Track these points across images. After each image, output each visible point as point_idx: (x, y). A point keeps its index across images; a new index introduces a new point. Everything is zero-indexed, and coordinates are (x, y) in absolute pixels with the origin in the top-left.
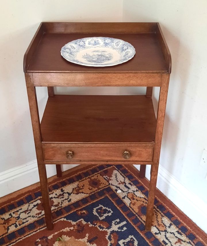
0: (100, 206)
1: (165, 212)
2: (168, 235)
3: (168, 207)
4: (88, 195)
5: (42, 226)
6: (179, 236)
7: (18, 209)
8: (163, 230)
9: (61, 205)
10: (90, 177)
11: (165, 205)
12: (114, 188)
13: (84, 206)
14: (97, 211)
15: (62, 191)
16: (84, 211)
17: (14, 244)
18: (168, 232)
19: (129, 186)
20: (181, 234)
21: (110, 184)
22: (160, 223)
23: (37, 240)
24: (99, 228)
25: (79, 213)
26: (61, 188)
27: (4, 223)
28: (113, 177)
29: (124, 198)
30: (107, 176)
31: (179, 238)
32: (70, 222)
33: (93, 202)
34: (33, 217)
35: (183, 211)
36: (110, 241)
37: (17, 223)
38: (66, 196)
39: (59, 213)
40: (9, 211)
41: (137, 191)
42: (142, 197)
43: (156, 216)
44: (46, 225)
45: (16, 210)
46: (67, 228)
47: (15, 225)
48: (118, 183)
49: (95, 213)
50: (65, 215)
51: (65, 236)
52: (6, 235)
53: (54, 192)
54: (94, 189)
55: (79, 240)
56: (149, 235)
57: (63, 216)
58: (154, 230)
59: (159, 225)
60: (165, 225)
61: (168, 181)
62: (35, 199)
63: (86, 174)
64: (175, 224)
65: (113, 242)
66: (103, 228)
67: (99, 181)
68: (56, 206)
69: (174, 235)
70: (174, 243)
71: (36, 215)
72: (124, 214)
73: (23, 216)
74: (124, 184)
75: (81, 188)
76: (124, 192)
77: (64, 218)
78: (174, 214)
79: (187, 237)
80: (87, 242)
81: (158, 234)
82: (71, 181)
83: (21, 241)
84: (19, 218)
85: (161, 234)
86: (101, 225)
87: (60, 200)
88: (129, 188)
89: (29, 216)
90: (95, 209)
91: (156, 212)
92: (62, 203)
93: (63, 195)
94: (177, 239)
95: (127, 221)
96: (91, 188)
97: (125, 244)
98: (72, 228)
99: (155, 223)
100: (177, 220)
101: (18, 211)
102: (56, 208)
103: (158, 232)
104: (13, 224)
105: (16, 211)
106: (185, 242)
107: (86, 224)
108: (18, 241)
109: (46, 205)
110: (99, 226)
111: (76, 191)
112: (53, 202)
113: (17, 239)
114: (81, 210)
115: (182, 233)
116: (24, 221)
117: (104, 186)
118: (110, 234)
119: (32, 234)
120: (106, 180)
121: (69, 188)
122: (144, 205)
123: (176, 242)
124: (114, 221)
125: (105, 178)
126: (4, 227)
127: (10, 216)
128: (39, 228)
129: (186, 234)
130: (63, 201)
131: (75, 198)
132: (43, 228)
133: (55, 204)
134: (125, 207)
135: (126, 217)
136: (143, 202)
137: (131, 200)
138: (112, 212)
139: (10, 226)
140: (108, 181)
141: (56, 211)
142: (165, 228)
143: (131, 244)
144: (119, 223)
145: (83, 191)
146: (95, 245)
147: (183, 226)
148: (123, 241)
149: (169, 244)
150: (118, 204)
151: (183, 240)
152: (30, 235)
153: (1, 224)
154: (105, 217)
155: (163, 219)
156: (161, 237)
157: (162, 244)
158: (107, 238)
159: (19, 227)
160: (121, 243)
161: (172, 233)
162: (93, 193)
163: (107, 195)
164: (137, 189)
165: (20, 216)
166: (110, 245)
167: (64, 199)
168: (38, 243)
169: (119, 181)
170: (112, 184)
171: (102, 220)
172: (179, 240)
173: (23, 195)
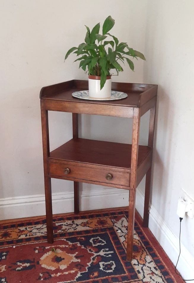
0: (98, 237)
1: (151, 252)
2: (144, 267)
3: (155, 250)
4: (92, 229)
5: (45, 240)
6: (154, 270)
7: (33, 226)
9: (67, 230)
10: (101, 218)
11: (154, 248)
12: (116, 228)
13: (85, 235)
14: (93, 241)
15: (73, 222)
16: (83, 238)
17: (19, 246)
18: (145, 266)
20: (156, 270)
21: (114, 225)
22: (142, 258)
23: (37, 247)
24: (88, 251)
25: (79, 238)
26: (73, 220)
27: (19, 232)
28: (120, 221)
29: (121, 236)
30: (114, 220)
32: (68, 243)
33: (94, 234)
34: (42, 233)
35: (168, 255)
36: (93, 260)
37: (28, 235)
38: (74, 226)
40: (26, 226)
42: (137, 239)
43: (142, 253)
44: (48, 240)
45: (31, 226)
46: (64, 245)
48: (122, 226)
50: (67, 237)
51: (60, 250)
52: (16, 239)
53: (66, 221)
54: (99, 226)
55: (68, 254)
56: (128, 264)
57: (65, 238)
58: (134, 262)
60: (146, 261)
63: (98, 216)
64: (155, 262)
65: (95, 261)
66: (92, 251)
67: (107, 222)
68: (63, 230)
69: (150, 269)
70: (147, 274)
71: (45, 232)
72: (115, 247)
74: (126, 228)
75: (90, 223)
76: (123, 232)
77: (65, 239)
78: (158, 255)
79: (161, 272)
80: (74, 257)
81: (136, 265)
82: (83, 218)
83: (25, 245)
84: (31, 231)
85: (138, 265)
86: (92, 249)
87: (67, 227)
89: (39, 232)
90: (92, 239)
91: (143, 251)
93: (72, 225)
94: (151, 272)
95: (115, 252)
96: (97, 224)
97: (104, 265)
98: (67, 246)
99: (138, 258)
100: (159, 259)
101: (32, 227)
102: (62, 231)
104: (25, 234)
106: (157, 275)
107: (80, 246)
108: (22, 245)
110: (89, 250)
111: (84, 224)
112: (62, 227)
113: (23, 243)
114: (82, 237)
115: (158, 269)
117: (109, 225)
118: (96, 256)
119: (35, 243)
120: (113, 223)
121: (79, 222)
122: (136, 244)
123: (149, 274)
124: (104, 249)
125: (113, 221)
126: (18, 235)
127: (25, 229)
128: (42, 240)
129: (161, 271)
130: (70, 228)
131: (80, 228)
132: (46, 241)
133: (62, 229)
134: (118, 242)
135: (115, 249)
136: (136, 242)
137: (126, 239)
138: (105, 243)
139: (22, 235)
141: (61, 234)
142: (144, 263)
143: (109, 266)
144: (108, 251)
145: (90, 225)
146: (79, 260)
147: (162, 265)
148: (104, 263)
149: (142, 274)
150: (113, 239)
151: (156, 274)
152: (33, 243)
153: (16, 232)
154: (98, 245)
155: (147, 257)
156: (137, 268)
157: (137, 272)
158: (91, 258)
159: (28, 237)
160: (101, 264)
161: (149, 267)
162: (96, 229)
163: (108, 232)
164: (136, 233)
165: (33, 231)
166: (91, 263)
167: (72, 227)
168: (36, 249)
169: (123, 225)
170: (115, 226)
171: (95, 247)
172: (153, 273)
173: (42, 218)
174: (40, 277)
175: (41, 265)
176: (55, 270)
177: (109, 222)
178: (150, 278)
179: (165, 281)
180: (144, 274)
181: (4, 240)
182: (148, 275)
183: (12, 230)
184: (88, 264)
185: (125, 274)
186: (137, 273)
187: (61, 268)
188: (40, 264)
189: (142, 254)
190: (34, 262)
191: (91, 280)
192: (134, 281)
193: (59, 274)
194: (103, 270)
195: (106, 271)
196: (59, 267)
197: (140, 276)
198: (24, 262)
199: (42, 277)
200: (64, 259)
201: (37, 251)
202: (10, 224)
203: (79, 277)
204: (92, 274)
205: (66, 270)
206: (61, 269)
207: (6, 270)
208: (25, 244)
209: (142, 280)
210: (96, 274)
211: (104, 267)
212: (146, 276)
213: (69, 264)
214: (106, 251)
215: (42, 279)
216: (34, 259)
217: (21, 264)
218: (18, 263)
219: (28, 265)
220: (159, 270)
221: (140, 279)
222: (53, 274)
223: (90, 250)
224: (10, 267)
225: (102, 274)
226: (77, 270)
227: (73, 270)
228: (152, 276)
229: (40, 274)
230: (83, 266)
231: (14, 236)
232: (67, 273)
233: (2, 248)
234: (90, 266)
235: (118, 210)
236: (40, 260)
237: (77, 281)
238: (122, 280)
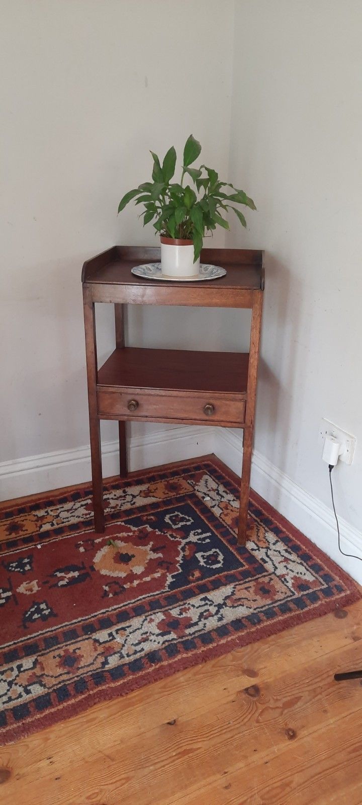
0: (176, 513)
1: (271, 527)
2: (269, 553)
4: (161, 499)
5: (89, 528)
6: (286, 555)
7: (58, 507)
8: (264, 547)
9: (120, 507)
10: (168, 479)
11: (273, 519)
12: (200, 495)
13: (152, 512)
14: (170, 518)
15: (124, 492)
16: (152, 517)
17: (47, 543)
18: (270, 550)
19: (224, 494)
20: (290, 553)
21: (195, 490)
22: (261, 538)
23: (79, 543)
24: (169, 536)
25: (145, 518)
26: (124, 489)
27: (37, 521)
28: (202, 482)
29: (213, 507)
30: (192, 481)
31: (285, 557)
32: (130, 527)
33: (167, 508)
34: (78, 517)
35: (298, 528)
36: (183, 552)
37: (55, 522)
38: (129, 498)
39: (114, 516)
40: (46, 508)
41: (234, 500)
43: (257, 530)
44: (94, 527)
45: (55, 507)
46: (124, 533)
47: (51, 523)
48: (208, 489)
49: (167, 519)
50: (124, 519)
51: (120, 541)
52: (37, 533)
53: (113, 492)
54: (171, 494)
55: (138, 547)
56: (243, 550)
57: (121, 520)
58: (250, 545)
59: (259, 540)
60: (268, 542)
61: (279, 484)
62: (84, 497)
63: (162, 477)
64: (283, 541)
65: (187, 553)
66: (175, 538)
67: (180, 485)
68: (112, 508)
69: (280, 553)
71: (83, 515)
72: (210, 525)
73: (64, 515)
74: (217, 491)
75: (153, 491)
76: (214, 500)
77: (122, 522)
78: (284, 530)
79: (298, 557)
80: (150, 550)
81: (255, 550)
82: (139, 482)
84: (58, 516)
85: (259, 551)
86: (174, 533)
87: (119, 502)
88: (222, 497)
89: (72, 516)
90: (168, 516)
91: (257, 526)
92: (121, 505)
93: (125, 496)
94: (283, 558)
95: (213, 533)
96: (166, 492)
97: (205, 557)
98: (131, 534)
99: (254, 538)
100: (288, 537)
101: (58, 509)
102: (113, 510)
103: (256, 548)
104: (49, 523)
105: (55, 509)
106: (294, 562)
107: (152, 531)
108: (52, 541)
109: (98, 506)
110: (170, 535)
111: (145, 494)
112: (109, 503)
113: (52, 538)
114: (149, 515)
115: (292, 552)
116: (65, 520)
117: (186, 491)
118: (185, 545)
119: (73, 536)
120: (191, 485)
121: (135, 490)
123: (282, 562)
124: (194, 531)
125: (190, 483)
126: (36, 525)
127: (46, 514)
128: (84, 529)
129: (297, 554)
130: (124, 503)
131: (140, 502)
132: (90, 530)
133: (111, 506)
134: (212, 517)
135: (212, 528)
137: (223, 510)
138: (192, 521)
139: (44, 524)
140: (193, 487)
141: (113, 514)
142: (267, 545)
143: (213, 558)
144: (201, 533)
145: (154, 494)
146: (160, 555)
147: (295, 545)
148: (202, 553)
149: (270, 562)
150: (203, 513)
151: (292, 560)
152: (70, 536)
153: (32, 521)
154: (182, 526)
155: (266, 535)
156: (260, 555)
157: (261, 561)
158: (179, 549)
159: (56, 526)
160: (199, 555)
161: (277, 551)
162: (168, 498)
163: (189, 502)
164: (235, 498)
165: (60, 515)
166: (182, 557)
167: (125, 501)
168: (79, 546)
169: (210, 488)
170: (198, 491)
171: (176, 529)
172: (286, 560)
173: (68, 492)
174: (106, 593)
175: (98, 571)
176: (127, 575)
177: (186, 486)
178: (285, 568)
179: (309, 569)
180: (273, 563)
181: (16, 538)
182: (279, 563)
183: (22, 518)
184: (177, 559)
185: (244, 568)
186: (262, 563)
187: (135, 572)
188: (96, 569)
189: (257, 532)
190: (84, 568)
191: (193, 584)
192: (262, 577)
193: (136, 583)
194: (205, 565)
195: (211, 567)
196: (131, 571)
197: (269, 566)
198: (67, 570)
199: (110, 591)
200: (133, 556)
201: (82, 550)
202: (14, 508)
203: (171, 583)
204: (191, 574)
205: (144, 574)
206: (136, 574)
207: (40, 588)
208: (57, 540)
209: (274, 573)
210: (197, 574)
211: (205, 560)
212: (277, 565)
213: (147, 563)
214: (198, 534)
215: (111, 595)
216: (83, 563)
217: (63, 574)
218: (56, 573)
219: (76, 574)
220: (294, 553)
221: (270, 572)
222: (125, 583)
223: (172, 536)
224: (47, 582)
225: (206, 572)
226: (164, 571)
227: (157, 572)
228: (287, 565)
229: (104, 587)
230: (171, 564)
231: (30, 528)
232: (148, 579)
233: (18, 551)
234: (181, 562)
235: (193, 463)
236: (94, 563)
237: (172, 590)
238: (242, 578)
